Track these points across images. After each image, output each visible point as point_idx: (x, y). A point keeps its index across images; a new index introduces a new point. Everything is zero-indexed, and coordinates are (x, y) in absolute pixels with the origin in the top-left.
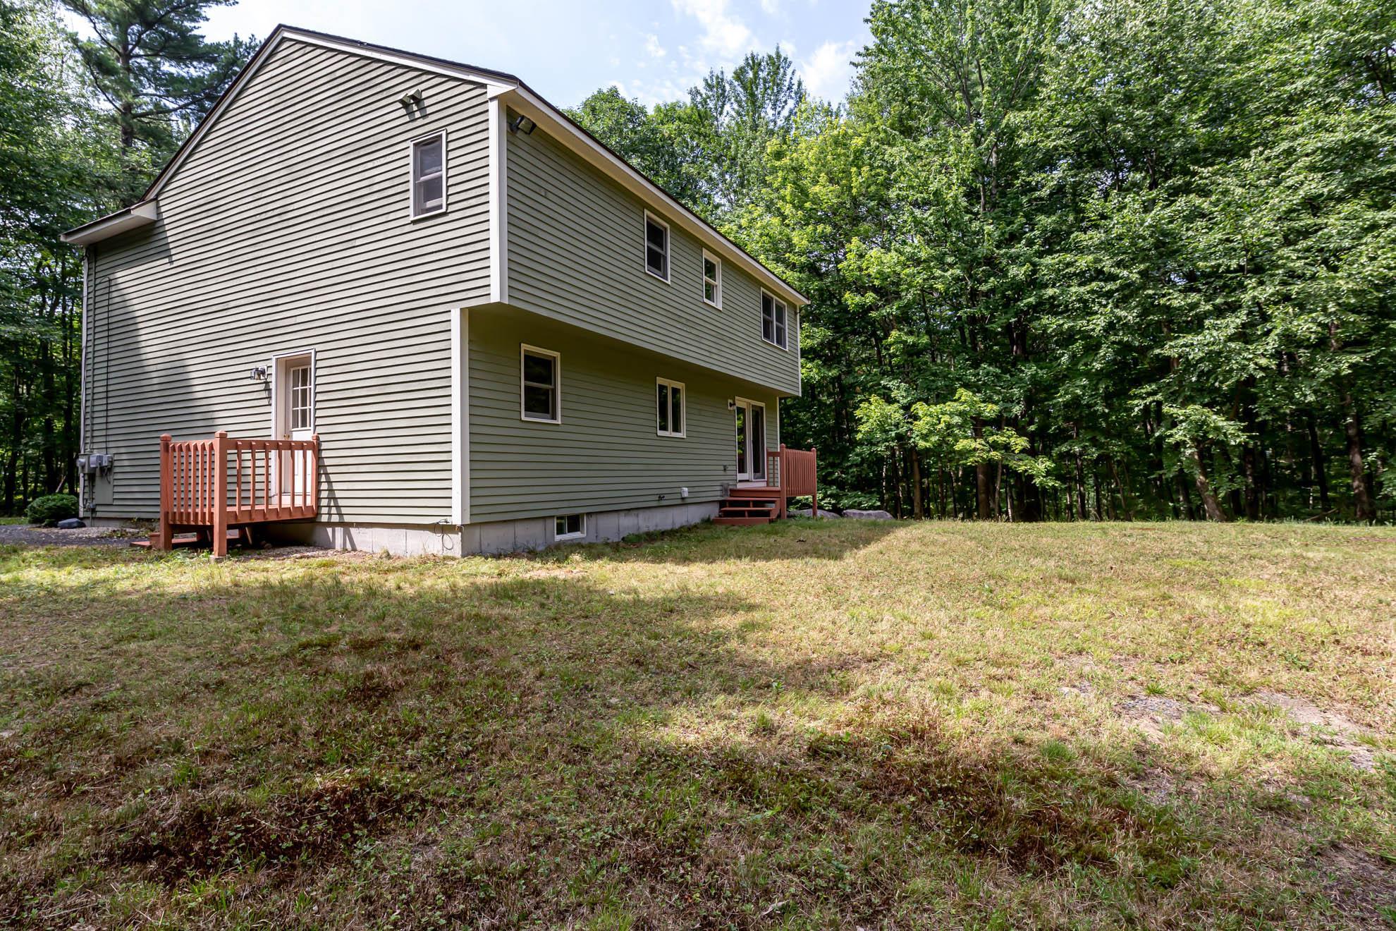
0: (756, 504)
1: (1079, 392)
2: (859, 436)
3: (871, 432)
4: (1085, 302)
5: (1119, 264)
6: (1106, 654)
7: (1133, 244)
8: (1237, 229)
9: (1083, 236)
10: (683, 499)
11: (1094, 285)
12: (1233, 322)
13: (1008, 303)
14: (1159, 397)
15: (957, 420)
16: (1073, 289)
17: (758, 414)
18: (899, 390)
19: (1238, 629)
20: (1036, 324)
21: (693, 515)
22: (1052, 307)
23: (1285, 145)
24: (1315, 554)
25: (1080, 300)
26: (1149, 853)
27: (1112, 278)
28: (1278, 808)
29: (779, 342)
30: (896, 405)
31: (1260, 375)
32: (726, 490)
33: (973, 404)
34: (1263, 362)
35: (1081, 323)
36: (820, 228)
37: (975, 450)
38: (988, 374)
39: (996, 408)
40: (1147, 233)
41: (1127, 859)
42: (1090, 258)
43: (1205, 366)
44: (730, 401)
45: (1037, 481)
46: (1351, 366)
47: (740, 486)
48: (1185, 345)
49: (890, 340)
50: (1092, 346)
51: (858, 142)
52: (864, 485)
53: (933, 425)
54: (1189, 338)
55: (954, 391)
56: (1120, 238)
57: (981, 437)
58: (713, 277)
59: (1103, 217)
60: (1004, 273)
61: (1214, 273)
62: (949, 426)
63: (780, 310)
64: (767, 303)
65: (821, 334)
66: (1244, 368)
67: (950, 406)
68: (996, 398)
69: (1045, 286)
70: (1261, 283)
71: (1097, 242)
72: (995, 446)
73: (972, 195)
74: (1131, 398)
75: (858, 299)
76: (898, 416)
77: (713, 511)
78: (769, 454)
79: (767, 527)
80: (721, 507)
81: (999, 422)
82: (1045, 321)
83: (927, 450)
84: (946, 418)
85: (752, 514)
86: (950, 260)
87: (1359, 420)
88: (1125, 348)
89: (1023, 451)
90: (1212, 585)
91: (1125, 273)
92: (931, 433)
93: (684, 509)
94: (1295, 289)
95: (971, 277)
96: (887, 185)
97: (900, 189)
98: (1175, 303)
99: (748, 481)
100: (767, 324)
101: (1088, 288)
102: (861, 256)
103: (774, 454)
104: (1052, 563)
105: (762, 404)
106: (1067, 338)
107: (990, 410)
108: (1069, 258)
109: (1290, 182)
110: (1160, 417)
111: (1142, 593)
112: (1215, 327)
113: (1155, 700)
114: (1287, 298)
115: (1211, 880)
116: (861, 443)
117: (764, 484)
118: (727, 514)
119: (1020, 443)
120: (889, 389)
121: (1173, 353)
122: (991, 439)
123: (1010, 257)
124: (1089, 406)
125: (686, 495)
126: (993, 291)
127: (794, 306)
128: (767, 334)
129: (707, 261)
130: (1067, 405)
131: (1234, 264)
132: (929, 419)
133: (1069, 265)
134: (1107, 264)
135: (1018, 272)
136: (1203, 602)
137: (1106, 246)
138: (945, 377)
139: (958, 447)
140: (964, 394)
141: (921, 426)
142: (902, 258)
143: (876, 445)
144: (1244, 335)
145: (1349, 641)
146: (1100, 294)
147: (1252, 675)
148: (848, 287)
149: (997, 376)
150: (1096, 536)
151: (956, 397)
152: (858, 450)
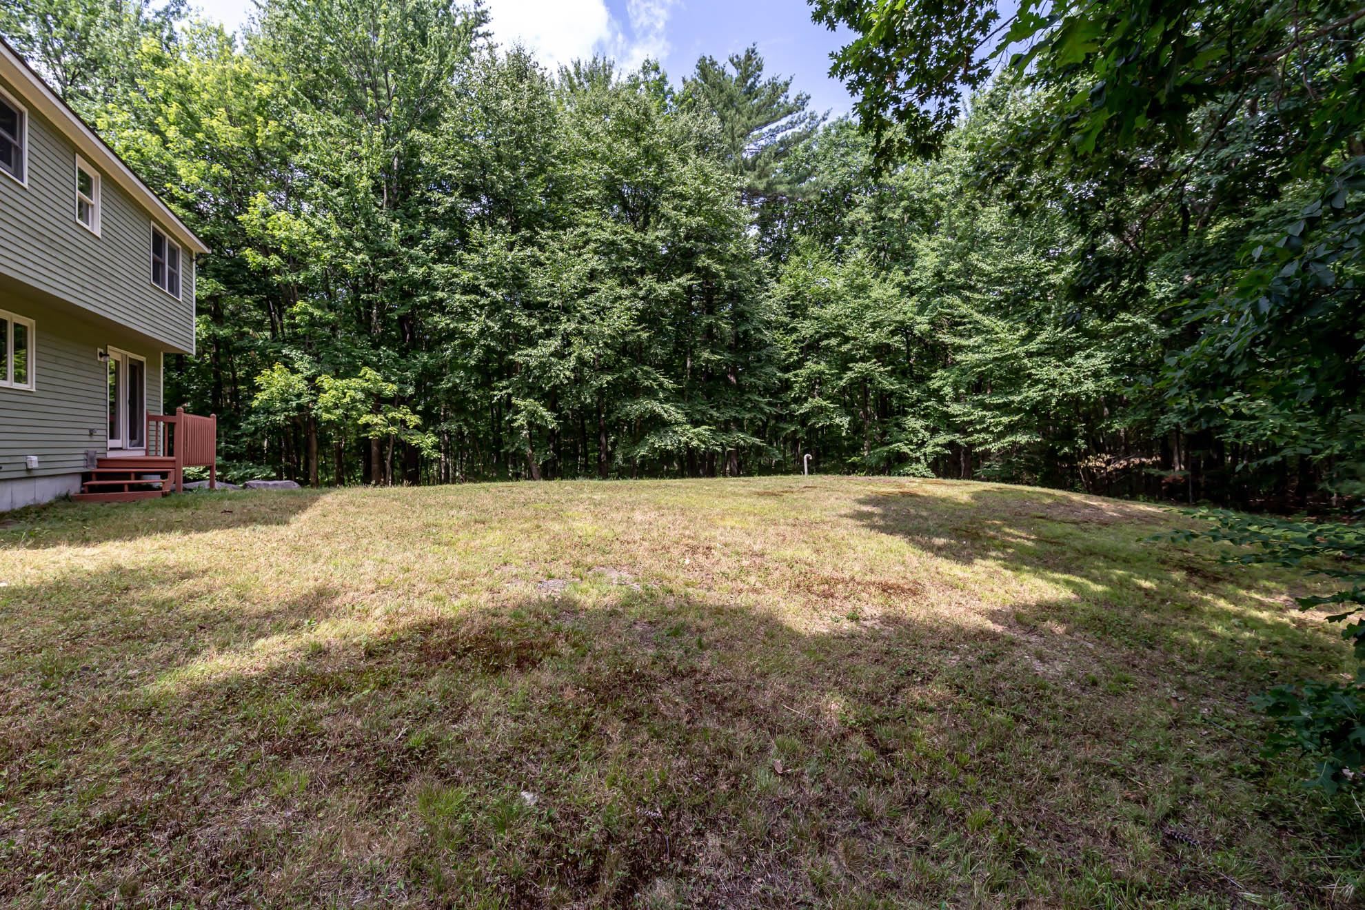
0: (138, 476)
1: (458, 381)
2: (255, 403)
3: (271, 400)
4: (465, 308)
5: (491, 285)
6: (520, 562)
7: (500, 273)
8: (559, 279)
9: (466, 256)
10: (29, 470)
11: (472, 297)
12: (555, 343)
13: (406, 296)
14: (510, 391)
15: (360, 395)
16: (457, 296)
17: (136, 370)
18: (303, 363)
19: (576, 539)
20: (430, 320)
21: (44, 491)
22: (440, 306)
23: (583, 229)
24: (597, 497)
25: (462, 307)
26: (574, 645)
27: (483, 294)
28: (613, 613)
29: (171, 290)
30: (300, 375)
31: (566, 382)
32: (92, 460)
33: (375, 382)
34: (568, 373)
35: (461, 326)
36: (216, 168)
37: (376, 424)
38: (388, 357)
39: (395, 387)
40: (508, 267)
41: (565, 649)
42: (471, 275)
43: (537, 373)
44: (100, 350)
45: (424, 453)
46: (608, 382)
47: (111, 455)
48: (527, 355)
49: (295, 309)
50: (468, 345)
51: (265, 90)
52: (254, 455)
53: (339, 399)
54: (529, 351)
55: (359, 369)
56: (491, 265)
57: (381, 412)
58: (89, 194)
59: (481, 245)
60: (405, 270)
61: (544, 305)
62: (354, 400)
63: (173, 253)
64: (158, 241)
65: (212, 286)
66: (558, 376)
67: (354, 382)
68: (393, 378)
69: (436, 289)
70: (569, 320)
71: (476, 262)
72: (393, 422)
73: (377, 189)
74: (494, 390)
75: (260, 258)
76: (302, 386)
77: (74, 486)
78: (150, 418)
79: (160, 499)
80: (83, 481)
81: (397, 401)
82: (436, 319)
83: (329, 422)
84: (352, 393)
85: (132, 488)
86: (358, 245)
87: (608, 417)
88: (489, 350)
89: (416, 427)
90: (558, 516)
91: (494, 293)
92: (336, 406)
93: (29, 485)
94: (585, 327)
95: (373, 264)
96: (294, 147)
97: (311, 160)
98: (524, 323)
99: (121, 449)
100: (158, 266)
101: (468, 298)
102: (266, 215)
103: (157, 419)
104: (463, 512)
105: (143, 359)
106: (451, 335)
107: (390, 389)
108: (455, 270)
109: (585, 257)
110: (509, 405)
111: (526, 526)
112: (544, 345)
113: (551, 581)
114: (580, 333)
115: (598, 648)
116: (255, 411)
117: (143, 453)
118: (93, 489)
119: (414, 420)
120: (291, 359)
121: (520, 360)
122: (390, 415)
123: (410, 257)
124: (464, 393)
125: (35, 465)
126: (393, 282)
127: (190, 252)
128: (157, 277)
129: (81, 172)
130: (448, 390)
131: (556, 303)
132: (334, 392)
133: (455, 276)
134: (482, 283)
135: (416, 271)
136: (556, 527)
137: (482, 268)
138: (349, 355)
139: (362, 421)
140: (369, 373)
141: (326, 399)
142: (312, 230)
143: (275, 414)
144: (560, 355)
145: (622, 538)
146: (476, 304)
147: (589, 560)
148: (250, 243)
149: (395, 360)
150: (482, 492)
151: (362, 373)
152: (252, 418)
